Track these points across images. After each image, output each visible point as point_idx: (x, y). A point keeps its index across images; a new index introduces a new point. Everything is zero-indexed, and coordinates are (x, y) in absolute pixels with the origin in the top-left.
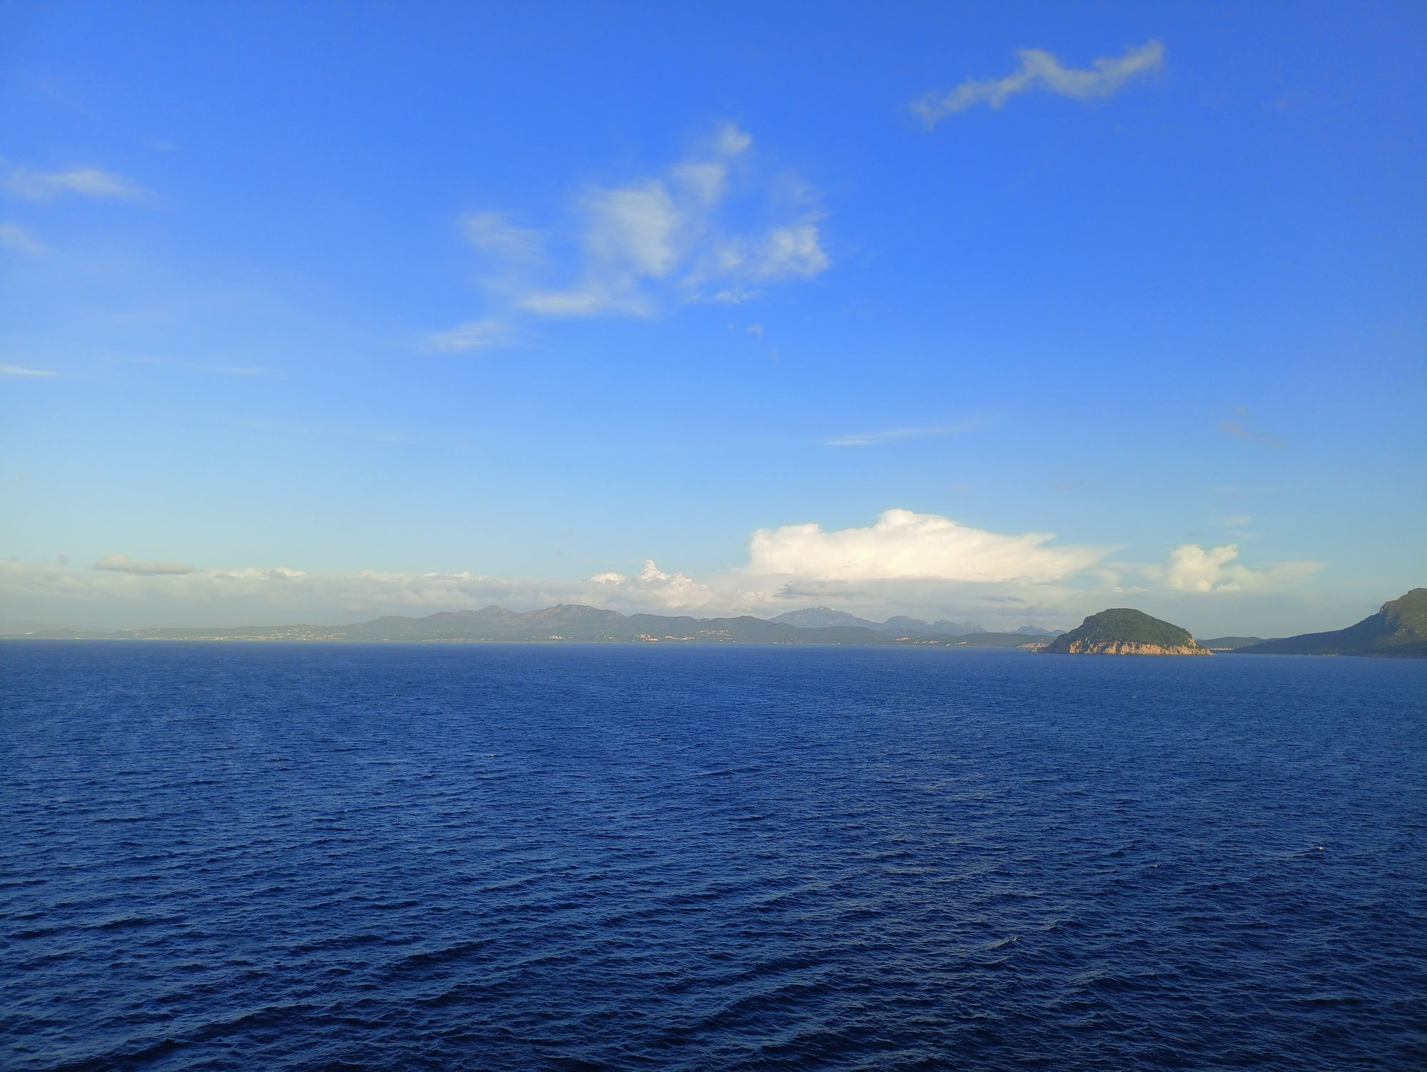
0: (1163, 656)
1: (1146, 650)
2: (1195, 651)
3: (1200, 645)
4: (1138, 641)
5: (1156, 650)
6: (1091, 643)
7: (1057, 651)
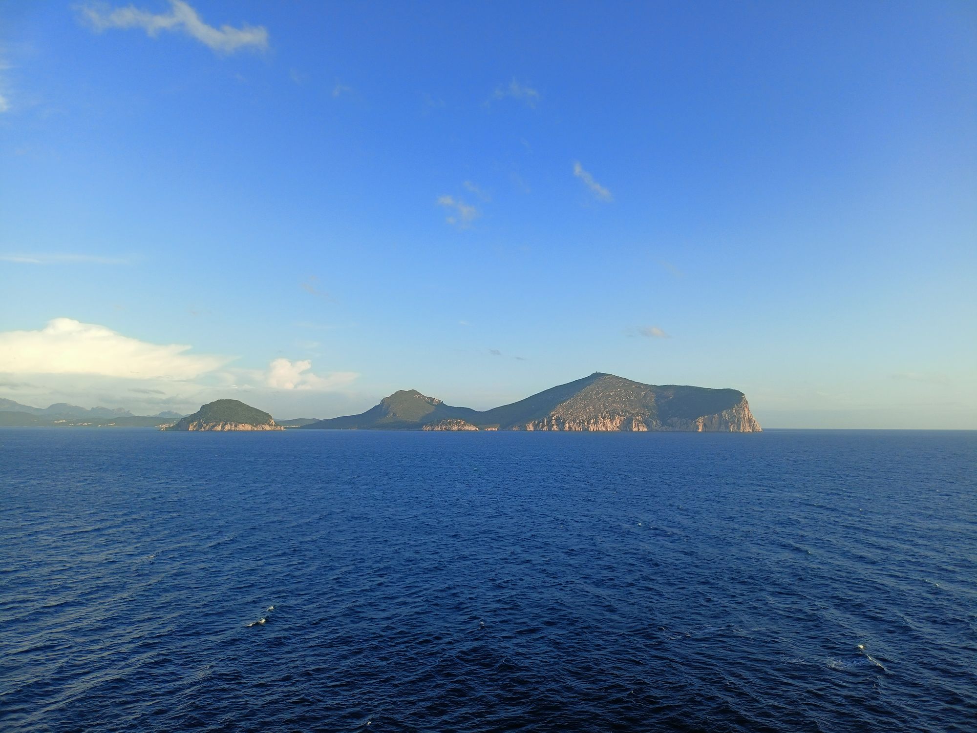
0: (252, 431)
1: (241, 427)
2: (273, 428)
3: (277, 424)
4: (237, 422)
5: (248, 427)
6: (204, 423)
7: (180, 429)
